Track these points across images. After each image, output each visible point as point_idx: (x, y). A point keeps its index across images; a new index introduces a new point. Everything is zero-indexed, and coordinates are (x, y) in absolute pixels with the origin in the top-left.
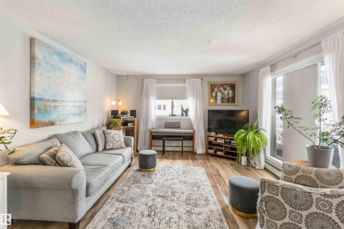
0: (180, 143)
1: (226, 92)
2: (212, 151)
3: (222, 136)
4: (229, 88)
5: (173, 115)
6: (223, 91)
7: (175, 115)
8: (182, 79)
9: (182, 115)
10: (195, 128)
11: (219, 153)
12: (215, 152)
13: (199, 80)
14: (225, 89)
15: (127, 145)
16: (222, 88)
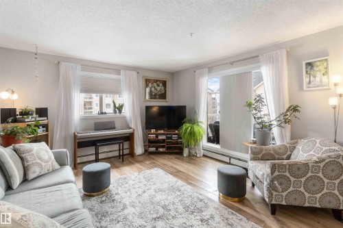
0: (116, 147)
1: (159, 89)
2: (153, 149)
3: (162, 132)
4: (161, 85)
5: (102, 113)
6: (156, 87)
7: (105, 113)
8: (117, 69)
9: (115, 112)
10: (133, 126)
11: (161, 150)
12: (157, 149)
13: (135, 73)
14: (158, 85)
15: (62, 164)
16: (155, 84)
